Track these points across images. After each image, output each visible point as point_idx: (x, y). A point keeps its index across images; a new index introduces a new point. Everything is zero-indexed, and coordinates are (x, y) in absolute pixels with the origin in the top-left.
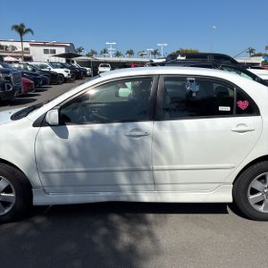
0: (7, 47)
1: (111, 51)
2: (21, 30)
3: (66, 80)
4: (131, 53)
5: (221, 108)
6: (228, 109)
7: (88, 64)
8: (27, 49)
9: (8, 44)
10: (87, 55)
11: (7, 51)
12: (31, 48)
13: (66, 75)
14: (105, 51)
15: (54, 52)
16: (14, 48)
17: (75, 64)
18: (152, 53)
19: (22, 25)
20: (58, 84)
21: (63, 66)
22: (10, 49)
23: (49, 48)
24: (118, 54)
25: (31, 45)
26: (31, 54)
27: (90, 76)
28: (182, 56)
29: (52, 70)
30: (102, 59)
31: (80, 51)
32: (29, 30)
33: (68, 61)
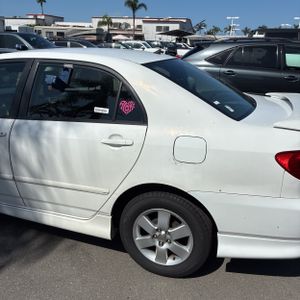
0: (120, 24)
2: (134, 6)
5: (97, 110)
6: (106, 111)
8: (140, 26)
9: (122, 21)
11: (120, 29)
12: (144, 25)
14: (230, 29)
15: (167, 28)
16: (127, 25)
22: (123, 27)
25: (144, 22)
26: (143, 32)
32: (143, 5)
33: (178, 40)
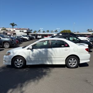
0: (8, 30)
1: (42, 31)
2: (13, 25)
3: (27, 40)
4: (48, 31)
6: (63, 46)
7: (34, 35)
8: (14, 31)
10: (34, 32)
11: (8, 31)
12: (16, 30)
13: (27, 39)
14: (40, 31)
15: (23, 31)
16: (10, 30)
17: (30, 35)
18: (55, 31)
19: (13, 23)
20: (25, 42)
21: (26, 36)
22: (9, 31)
23: (22, 30)
24: (44, 32)
25: (16, 29)
27: (35, 39)
28: (61, 34)
29: (23, 37)
30: (38, 33)
31: (31, 31)
32: (15, 25)
33: (28, 34)
